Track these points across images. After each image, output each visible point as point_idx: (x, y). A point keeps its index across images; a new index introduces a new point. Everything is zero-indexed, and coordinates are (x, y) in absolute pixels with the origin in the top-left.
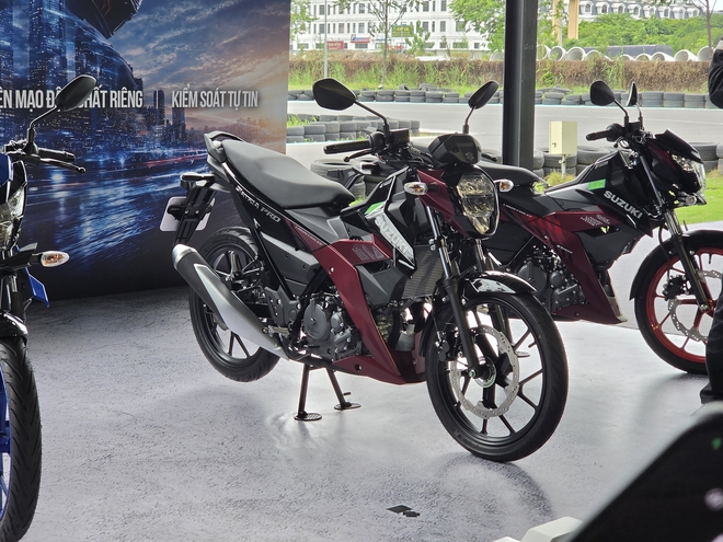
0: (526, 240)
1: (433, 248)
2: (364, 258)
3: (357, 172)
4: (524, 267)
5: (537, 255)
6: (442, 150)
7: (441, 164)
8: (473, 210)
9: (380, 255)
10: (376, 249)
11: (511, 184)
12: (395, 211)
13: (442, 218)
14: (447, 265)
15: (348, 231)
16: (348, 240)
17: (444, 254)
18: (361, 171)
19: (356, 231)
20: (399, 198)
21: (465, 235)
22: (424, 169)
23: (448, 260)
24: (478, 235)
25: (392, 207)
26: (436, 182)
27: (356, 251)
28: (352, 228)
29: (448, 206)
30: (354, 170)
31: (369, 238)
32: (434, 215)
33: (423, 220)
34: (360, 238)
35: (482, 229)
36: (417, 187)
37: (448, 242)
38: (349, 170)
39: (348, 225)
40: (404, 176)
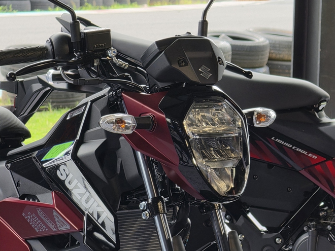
0: (307, 194)
1: (146, 215)
2: (40, 229)
3: (45, 84)
4: (305, 237)
5: (325, 218)
6: (162, 62)
7: (161, 85)
8: (209, 158)
9: (64, 225)
10: (58, 215)
11: (273, 114)
12: (88, 156)
13: (160, 170)
14: (168, 242)
15: (17, 185)
16: (17, 199)
17: (163, 225)
18: (51, 83)
19: (29, 185)
20: (96, 137)
21: (197, 197)
22: (134, 92)
23: (169, 234)
24: (216, 196)
25: (84, 151)
26: (152, 112)
27: (29, 217)
28: (24, 181)
29: (169, 150)
30: (41, 81)
31: (47, 198)
32: (149, 165)
33: (131, 172)
34: (35, 198)
35: (222, 186)
36: (120, 121)
37: (169, 205)
38: (33, 81)
39: (17, 176)
40: (103, 103)
